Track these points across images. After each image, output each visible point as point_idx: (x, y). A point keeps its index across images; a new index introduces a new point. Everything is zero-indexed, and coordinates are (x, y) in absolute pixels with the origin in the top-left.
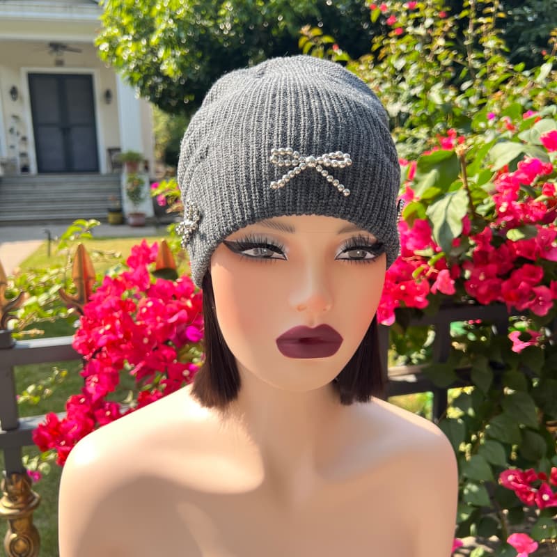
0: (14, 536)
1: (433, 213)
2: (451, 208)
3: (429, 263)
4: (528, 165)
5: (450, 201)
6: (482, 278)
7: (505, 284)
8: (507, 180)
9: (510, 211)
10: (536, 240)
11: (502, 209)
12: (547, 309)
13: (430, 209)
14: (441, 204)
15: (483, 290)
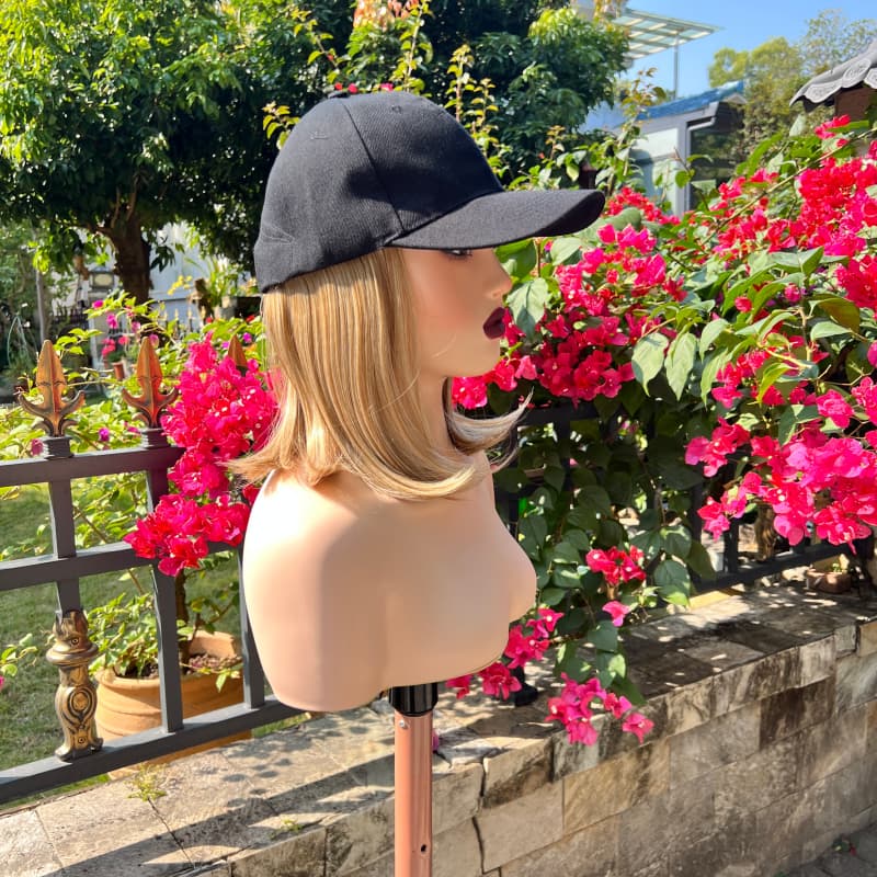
0: (71, 689)
1: (513, 302)
2: (531, 293)
3: (507, 354)
4: (593, 254)
5: (529, 288)
6: (555, 367)
7: (576, 371)
8: (571, 271)
9: (577, 298)
10: (604, 327)
11: (571, 297)
12: (617, 390)
13: (510, 298)
14: (522, 292)
15: (556, 380)
